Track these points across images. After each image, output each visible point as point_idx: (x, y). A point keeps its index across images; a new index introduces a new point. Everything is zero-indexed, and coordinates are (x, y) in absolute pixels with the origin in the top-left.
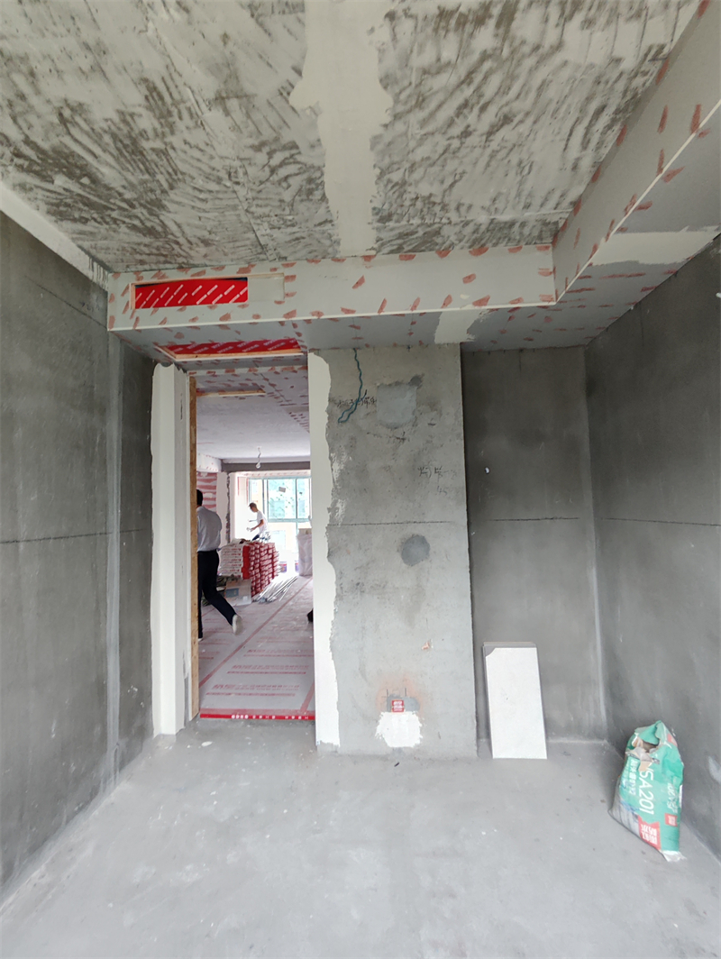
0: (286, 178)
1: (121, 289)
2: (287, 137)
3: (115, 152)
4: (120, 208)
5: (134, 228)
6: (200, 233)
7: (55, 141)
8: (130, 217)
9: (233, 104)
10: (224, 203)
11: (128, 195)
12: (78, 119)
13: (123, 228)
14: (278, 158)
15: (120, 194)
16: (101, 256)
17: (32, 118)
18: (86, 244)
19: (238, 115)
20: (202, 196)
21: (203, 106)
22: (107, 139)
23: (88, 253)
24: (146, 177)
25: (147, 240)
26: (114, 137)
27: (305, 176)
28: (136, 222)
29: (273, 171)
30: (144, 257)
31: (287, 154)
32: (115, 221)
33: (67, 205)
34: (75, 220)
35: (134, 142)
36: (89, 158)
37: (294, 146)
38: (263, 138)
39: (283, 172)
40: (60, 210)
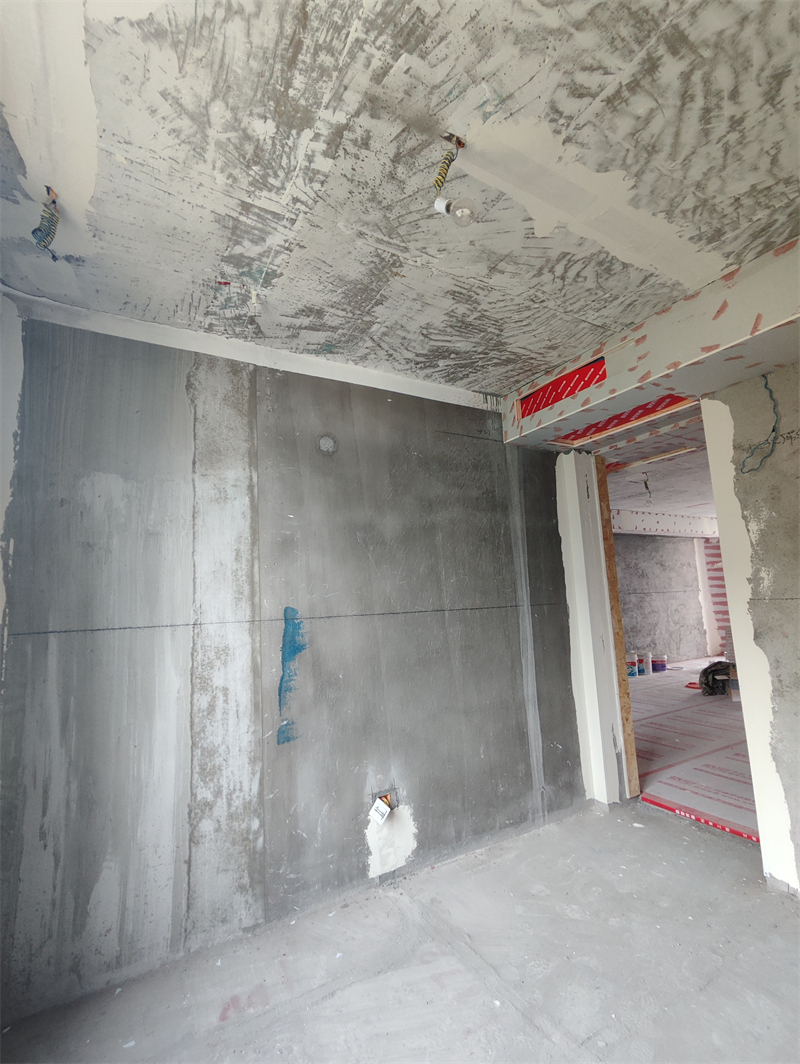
0: (578, 275)
1: (510, 407)
2: (554, 254)
3: (457, 333)
4: (480, 359)
5: (496, 365)
6: (543, 344)
7: (428, 347)
8: (489, 360)
9: (502, 266)
10: (544, 317)
11: (480, 350)
12: (431, 331)
13: (490, 369)
14: (559, 269)
15: (475, 352)
16: (489, 390)
17: (413, 344)
18: (476, 388)
19: (511, 268)
20: (524, 323)
21: (486, 280)
22: (449, 330)
23: (480, 392)
24: (482, 334)
25: (510, 367)
26: (451, 326)
27: (593, 263)
28: (495, 361)
29: (563, 278)
30: (516, 378)
31: (564, 262)
32: (482, 367)
33: (453, 373)
34: (461, 379)
35: (463, 322)
36: (448, 344)
37: (565, 255)
38: (538, 267)
39: (572, 274)
40: (451, 378)
